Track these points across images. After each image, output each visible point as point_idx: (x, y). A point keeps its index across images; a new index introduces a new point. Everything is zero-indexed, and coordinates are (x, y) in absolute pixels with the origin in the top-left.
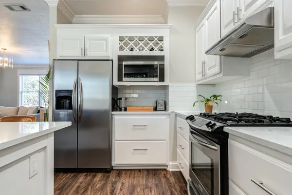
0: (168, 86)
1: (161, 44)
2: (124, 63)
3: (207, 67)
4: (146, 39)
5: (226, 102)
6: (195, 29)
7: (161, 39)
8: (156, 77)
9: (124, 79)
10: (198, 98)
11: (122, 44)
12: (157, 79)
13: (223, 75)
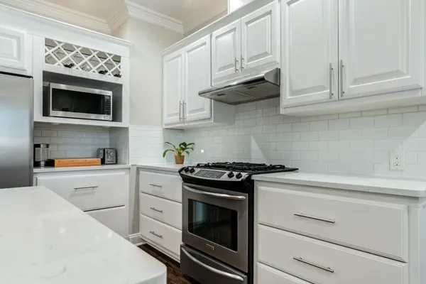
0: (127, 128)
1: (117, 66)
2: (53, 86)
3: (188, 109)
4: (94, 54)
5: (202, 151)
6: (162, 57)
7: (117, 59)
8: (109, 114)
9: (52, 112)
10: (164, 146)
11: (50, 52)
12: (110, 117)
13: (214, 121)
